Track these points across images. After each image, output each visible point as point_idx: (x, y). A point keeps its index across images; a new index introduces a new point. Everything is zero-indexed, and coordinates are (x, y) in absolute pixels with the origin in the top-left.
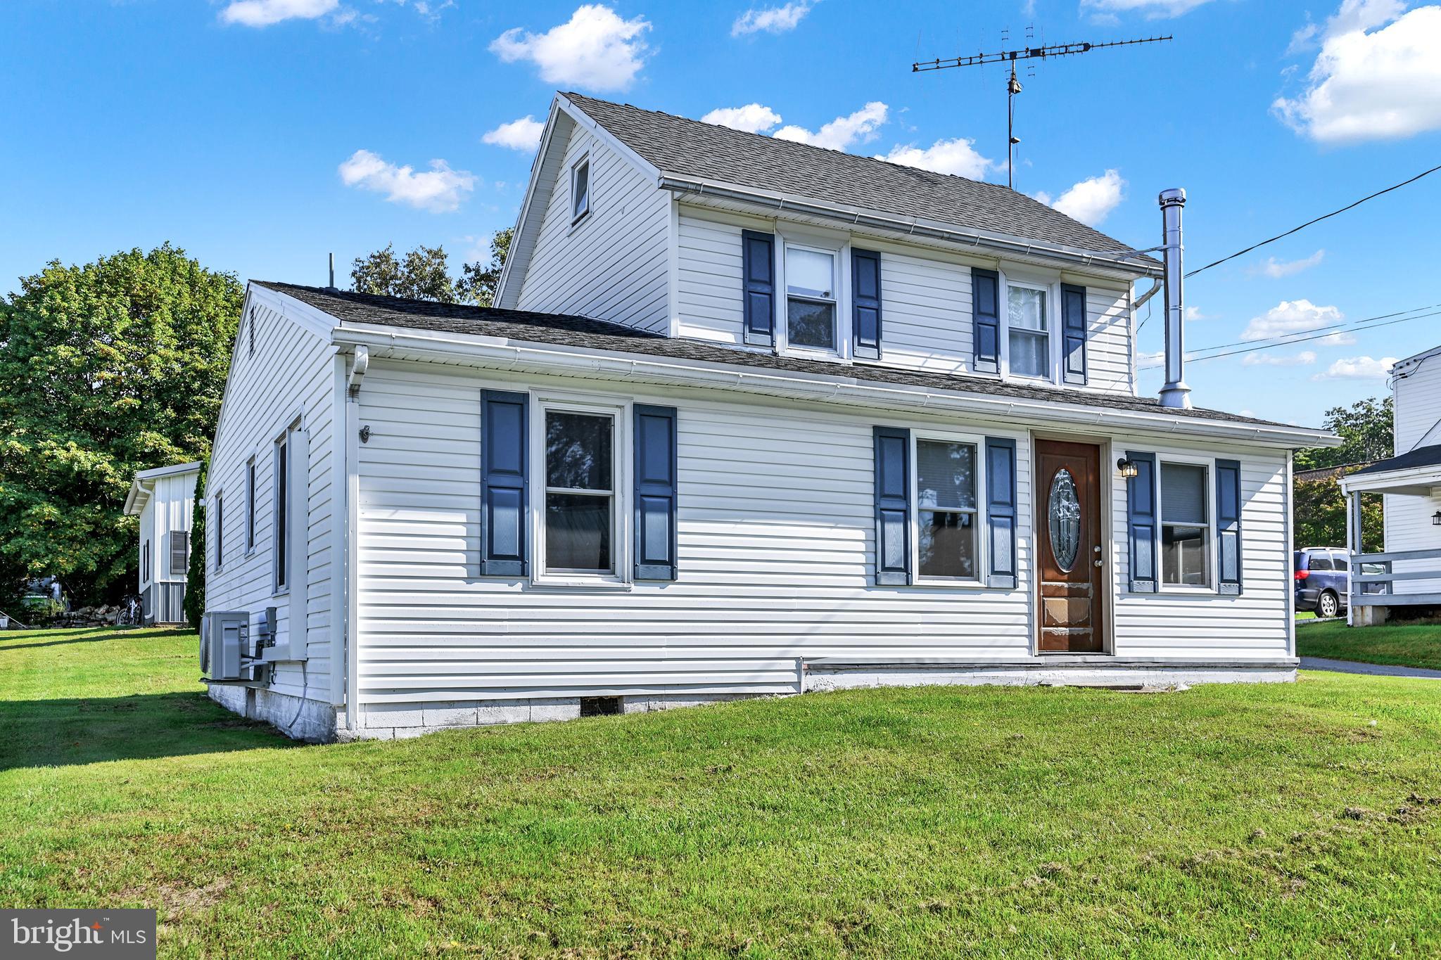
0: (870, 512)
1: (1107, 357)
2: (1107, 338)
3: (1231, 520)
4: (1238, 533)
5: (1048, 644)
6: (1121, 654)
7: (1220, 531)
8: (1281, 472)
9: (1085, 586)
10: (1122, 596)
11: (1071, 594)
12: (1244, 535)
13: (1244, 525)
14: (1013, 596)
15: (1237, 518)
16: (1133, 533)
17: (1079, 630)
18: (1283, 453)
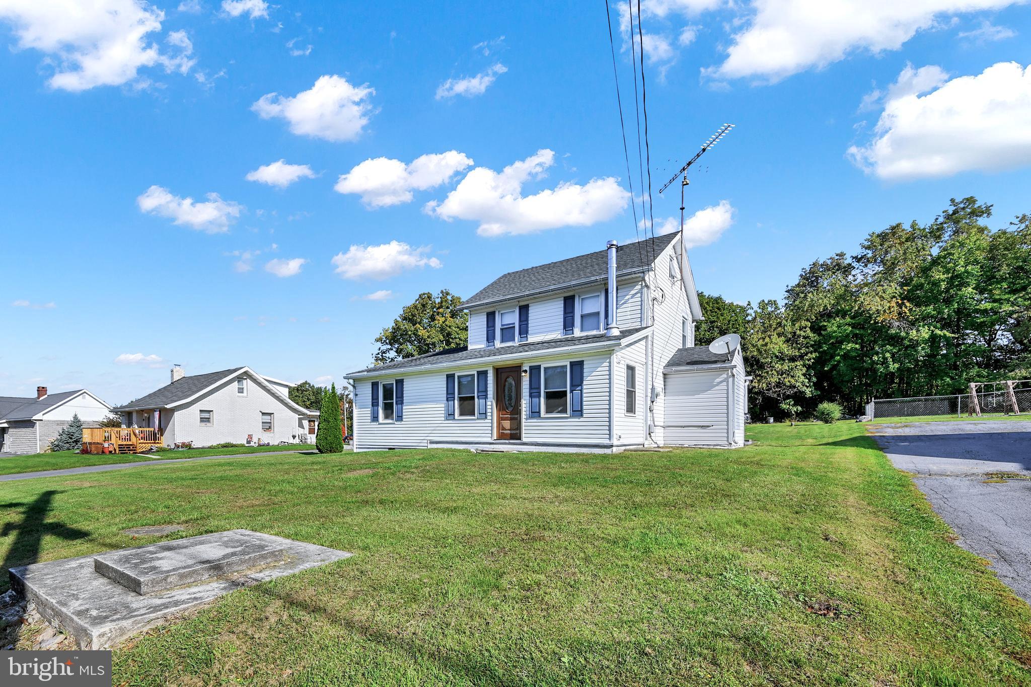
0: (445, 399)
1: (629, 313)
2: (629, 305)
3: (578, 386)
4: (581, 390)
5: (501, 437)
6: (524, 440)
7: (572, 391)
8: (608, 361)
9: (516, 416)
10: (527, 419)
11: (511, 419)
12: (584, 391)
13: (585, 387)
14: (486, 421)
15: (581, 384)
16: (531, 396)
17: (513, 432)
18: (608, 352)
